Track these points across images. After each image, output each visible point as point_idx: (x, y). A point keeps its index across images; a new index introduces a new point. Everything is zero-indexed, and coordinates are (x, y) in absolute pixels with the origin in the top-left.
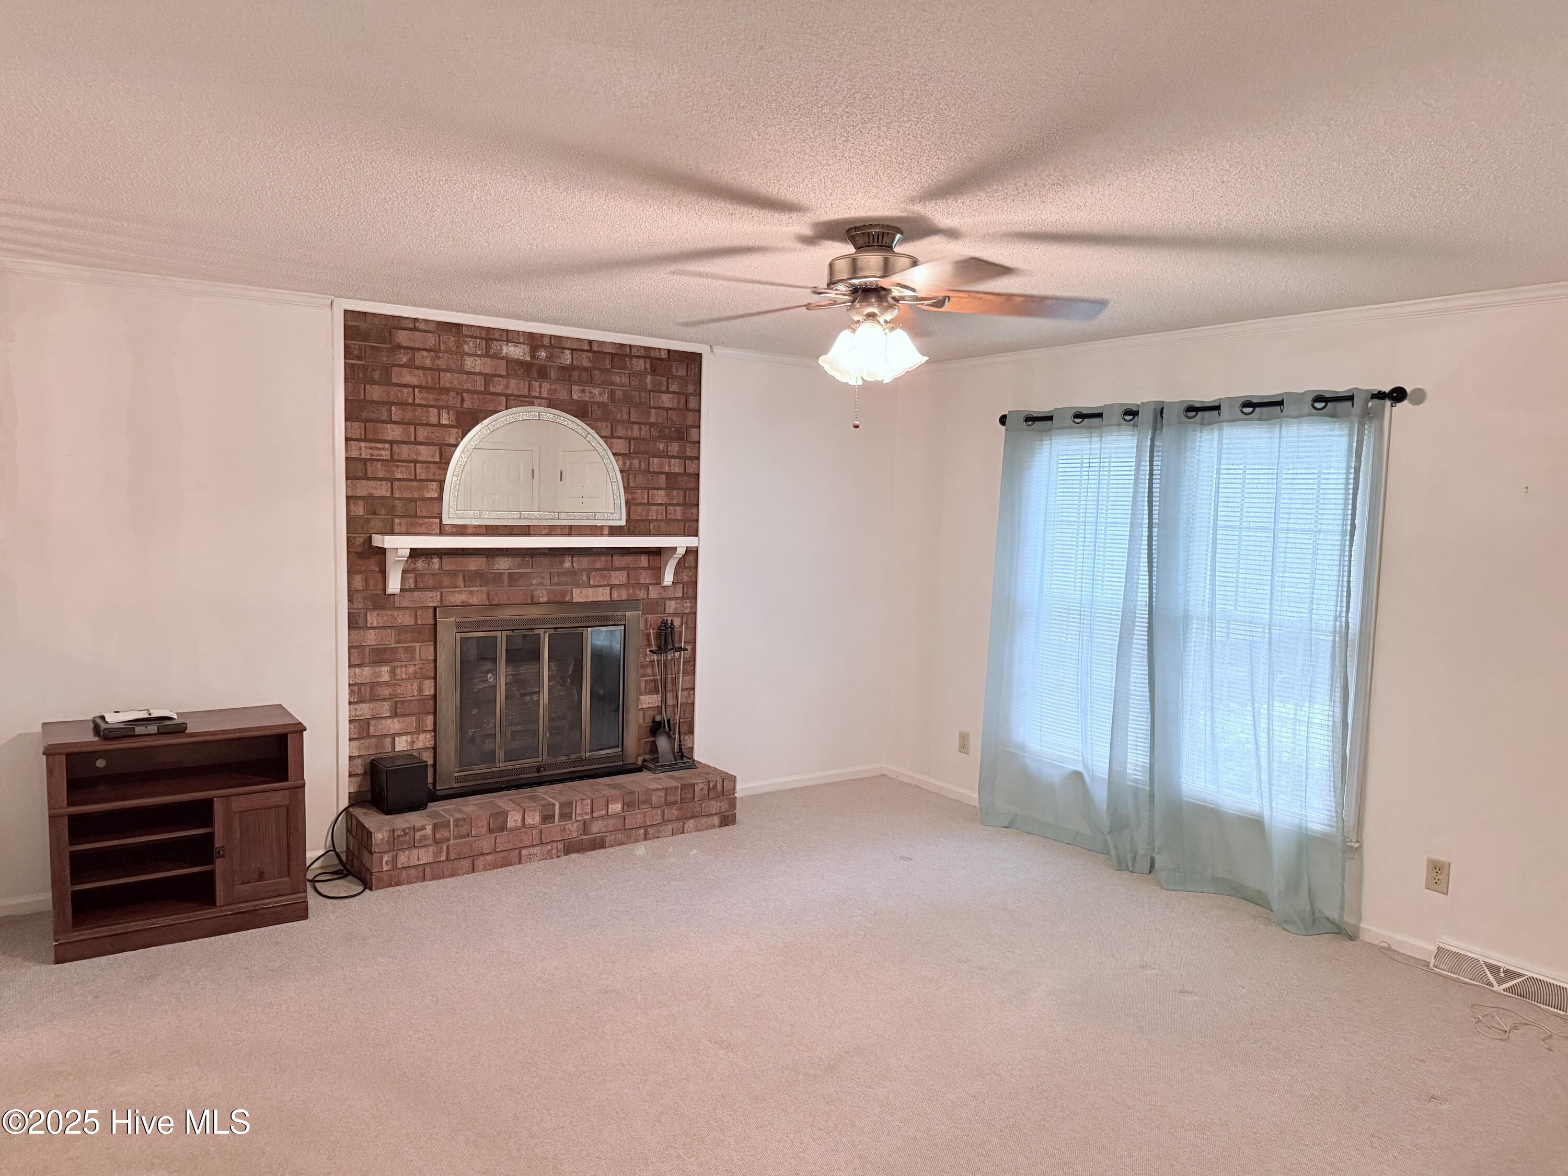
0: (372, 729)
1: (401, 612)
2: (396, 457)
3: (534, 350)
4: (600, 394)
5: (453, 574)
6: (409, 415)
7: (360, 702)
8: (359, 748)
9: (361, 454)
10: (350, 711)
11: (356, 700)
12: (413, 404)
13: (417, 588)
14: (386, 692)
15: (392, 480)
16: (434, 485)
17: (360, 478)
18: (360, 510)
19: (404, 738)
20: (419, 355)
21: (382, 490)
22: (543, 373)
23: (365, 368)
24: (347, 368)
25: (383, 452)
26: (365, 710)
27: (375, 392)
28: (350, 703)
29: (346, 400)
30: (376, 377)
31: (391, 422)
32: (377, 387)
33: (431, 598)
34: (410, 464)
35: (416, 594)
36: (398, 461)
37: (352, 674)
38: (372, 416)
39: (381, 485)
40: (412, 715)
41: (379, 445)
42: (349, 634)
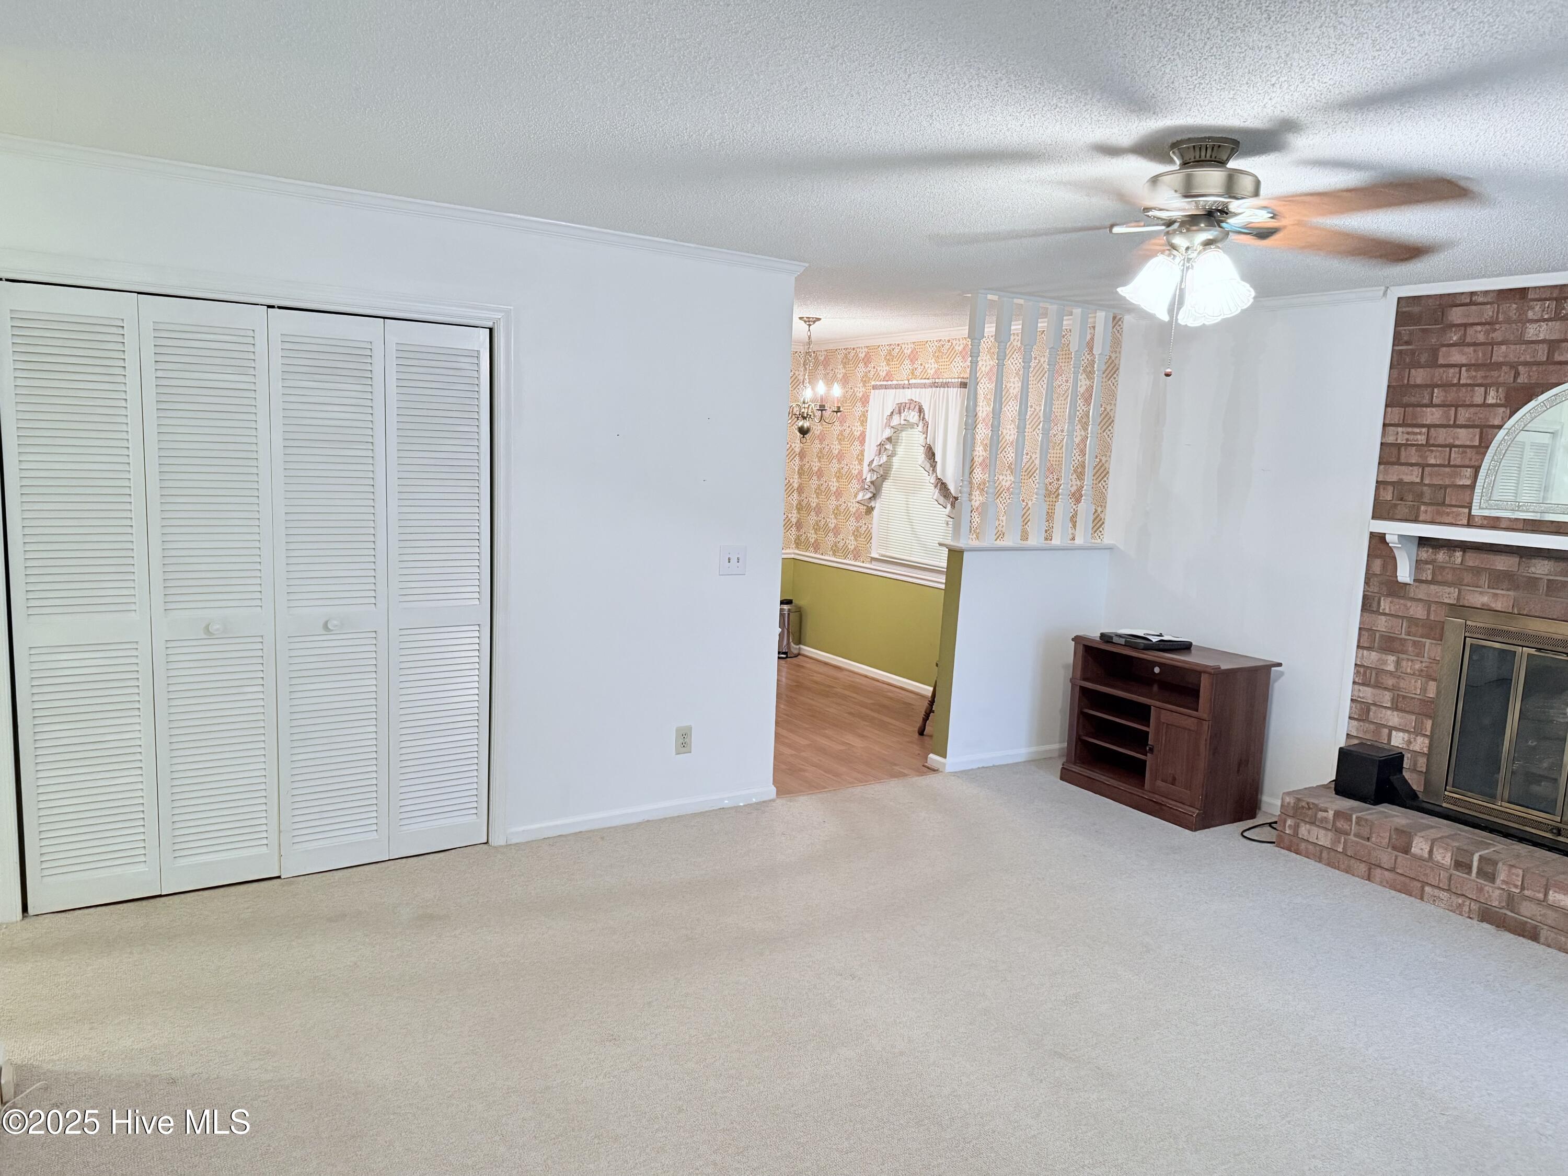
0: (1371, 714)
1: (1414, 604)
2: (1432, 442)
5: (1476, 571)
6: (1452, 396)
7: (1363, 684)
8: (1357, 729)
9: (1397, 440)
10: (1353, 690)
11: (1360, 681)
12: (1458, 385)
13: (1433, 582)
14: (1390, 682)
15: (1423, 466)
16: (1469, 472)
17: (1393, 464)
18: (1388, 495)
19: (1401, 734)
20: (1471, 331)
21: (1412, 476)
23: (1413, 352)
24: (1395, 355)
25: (1419, 437)
26: (1367, 693)
27: (1419, 376)
28: (1354, 683)
29: (1389, 386)
30: (1423, 360)
31: (1431, 405)
32: (1422, 370)
33: (1449, 595)
34: (1445, 449)
35: (1432, 587)
36: (1434, 445)
37: (1360, 655)
38: (1413, 400)
39: (1412, 471)
40: (1413, 713)
41: (1417, 430)
42: (1361, 615)
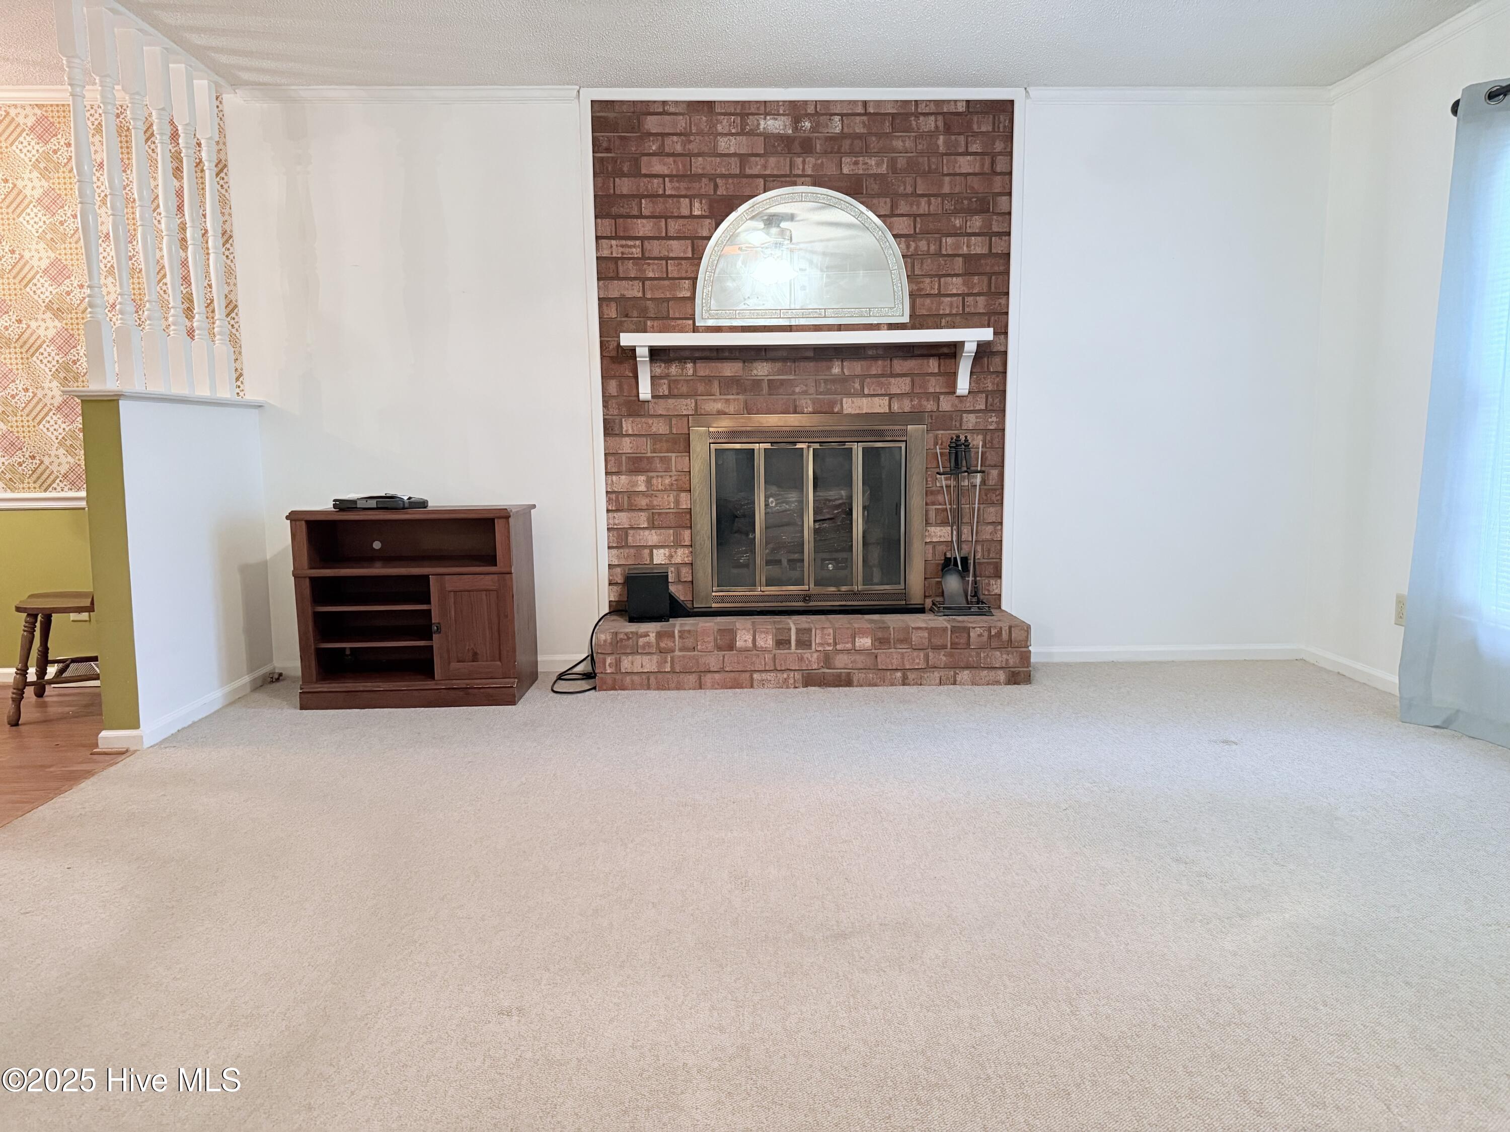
0: (630, 538)
1: (656, 419)
2: (647, 255)
3: (796, 121)
4: (878, 165)
5: (708, 380)
6: (659, 208)
7: (617, 510)
8: (618, 557)
9: (612, 253)
10: (608, 519)
11: (614, 508)
12: (664, 195)
13: (670, 396)
15: (643, 280)
16: (687, 284)
17: (612, 279)
18: (612, 312)
19: (662, 551)
20: (668, 141)
21: (633, 290)
22: (807, 147)
23: (614, 160)
24: (596, 162)
25: (634, 250)
26: (623, 519)
27: (625, 186)
28: (608, 511)
29: (595, 196)
30: (625, 169)
31: (641, 216)
32: (626, 179)
33: (686, 406)
34: (661, 262)
35: (670, 401)
36: (650, 258)
37: (610, 482)
38: (623, 211)
39: (633, 285)
40: (670, 528)
41: (630, 243)
42: (605, 441)
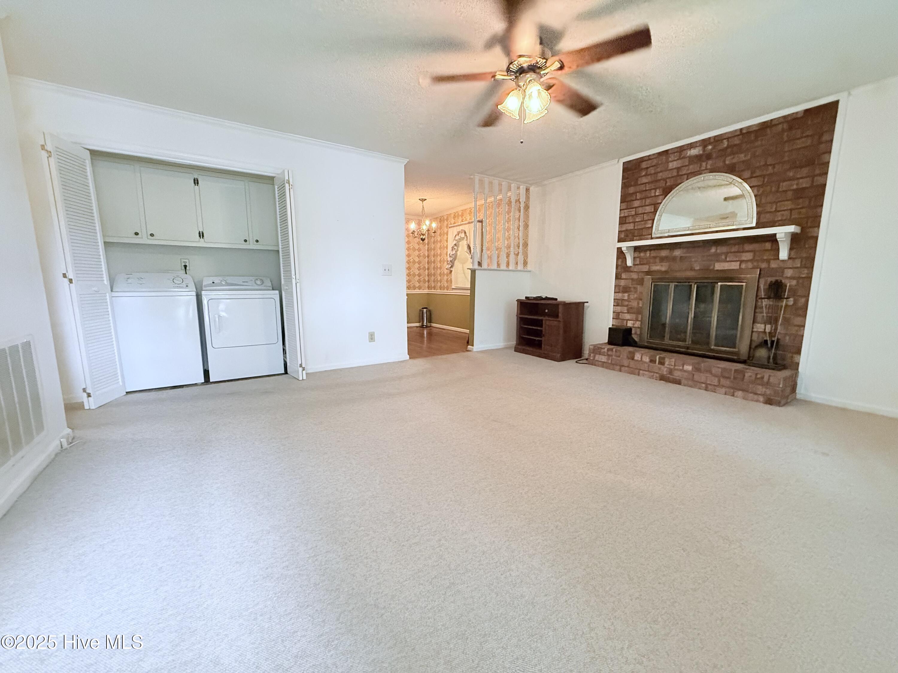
0: (620, 316)
1: (633, 273)
2: (637, 213)
5: (655, 258)
6: (643, 195)
7: (616, 306)
8: (615, 322)
9: (625, 215)
10: (613, 308)
12: (646, 190)
13: (641, 264)
14: (626, 303)
15: (635, 223)
16: (650, 222)
17: (624, 224)
19: (631, 322)
20: (649, 170)
21: (631, 227)
23: (629, 182)
24: (622, 184)
25: (633, 212)
26: (619, 309)
27: (631, 190)
28: (614, 306)
29: (621, 196)
30: (633, 184)
31: (636, 200)
32: (633, 187)
33: (645, 268)
34: (642, 215)
36: (638, 214)
37: (615, 295)
38: (630, 199)
39: (631, 225)
40: (634, 313)
41: (631, 210)
42: (615, 281)
